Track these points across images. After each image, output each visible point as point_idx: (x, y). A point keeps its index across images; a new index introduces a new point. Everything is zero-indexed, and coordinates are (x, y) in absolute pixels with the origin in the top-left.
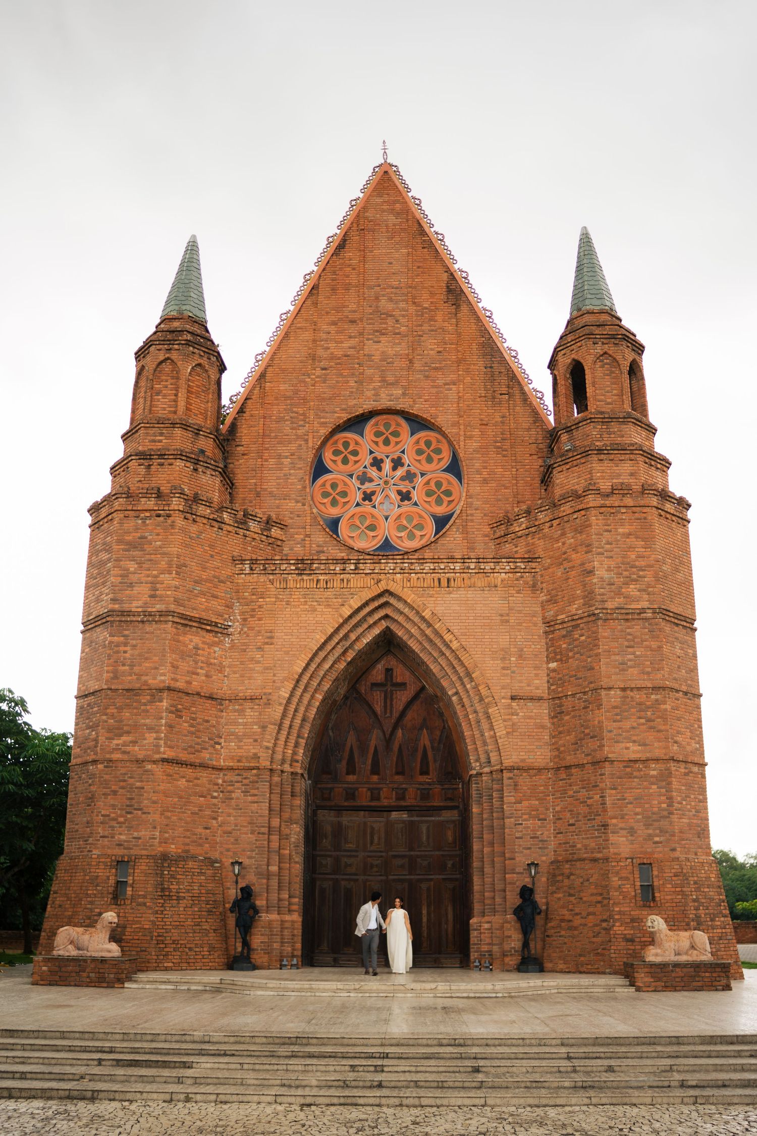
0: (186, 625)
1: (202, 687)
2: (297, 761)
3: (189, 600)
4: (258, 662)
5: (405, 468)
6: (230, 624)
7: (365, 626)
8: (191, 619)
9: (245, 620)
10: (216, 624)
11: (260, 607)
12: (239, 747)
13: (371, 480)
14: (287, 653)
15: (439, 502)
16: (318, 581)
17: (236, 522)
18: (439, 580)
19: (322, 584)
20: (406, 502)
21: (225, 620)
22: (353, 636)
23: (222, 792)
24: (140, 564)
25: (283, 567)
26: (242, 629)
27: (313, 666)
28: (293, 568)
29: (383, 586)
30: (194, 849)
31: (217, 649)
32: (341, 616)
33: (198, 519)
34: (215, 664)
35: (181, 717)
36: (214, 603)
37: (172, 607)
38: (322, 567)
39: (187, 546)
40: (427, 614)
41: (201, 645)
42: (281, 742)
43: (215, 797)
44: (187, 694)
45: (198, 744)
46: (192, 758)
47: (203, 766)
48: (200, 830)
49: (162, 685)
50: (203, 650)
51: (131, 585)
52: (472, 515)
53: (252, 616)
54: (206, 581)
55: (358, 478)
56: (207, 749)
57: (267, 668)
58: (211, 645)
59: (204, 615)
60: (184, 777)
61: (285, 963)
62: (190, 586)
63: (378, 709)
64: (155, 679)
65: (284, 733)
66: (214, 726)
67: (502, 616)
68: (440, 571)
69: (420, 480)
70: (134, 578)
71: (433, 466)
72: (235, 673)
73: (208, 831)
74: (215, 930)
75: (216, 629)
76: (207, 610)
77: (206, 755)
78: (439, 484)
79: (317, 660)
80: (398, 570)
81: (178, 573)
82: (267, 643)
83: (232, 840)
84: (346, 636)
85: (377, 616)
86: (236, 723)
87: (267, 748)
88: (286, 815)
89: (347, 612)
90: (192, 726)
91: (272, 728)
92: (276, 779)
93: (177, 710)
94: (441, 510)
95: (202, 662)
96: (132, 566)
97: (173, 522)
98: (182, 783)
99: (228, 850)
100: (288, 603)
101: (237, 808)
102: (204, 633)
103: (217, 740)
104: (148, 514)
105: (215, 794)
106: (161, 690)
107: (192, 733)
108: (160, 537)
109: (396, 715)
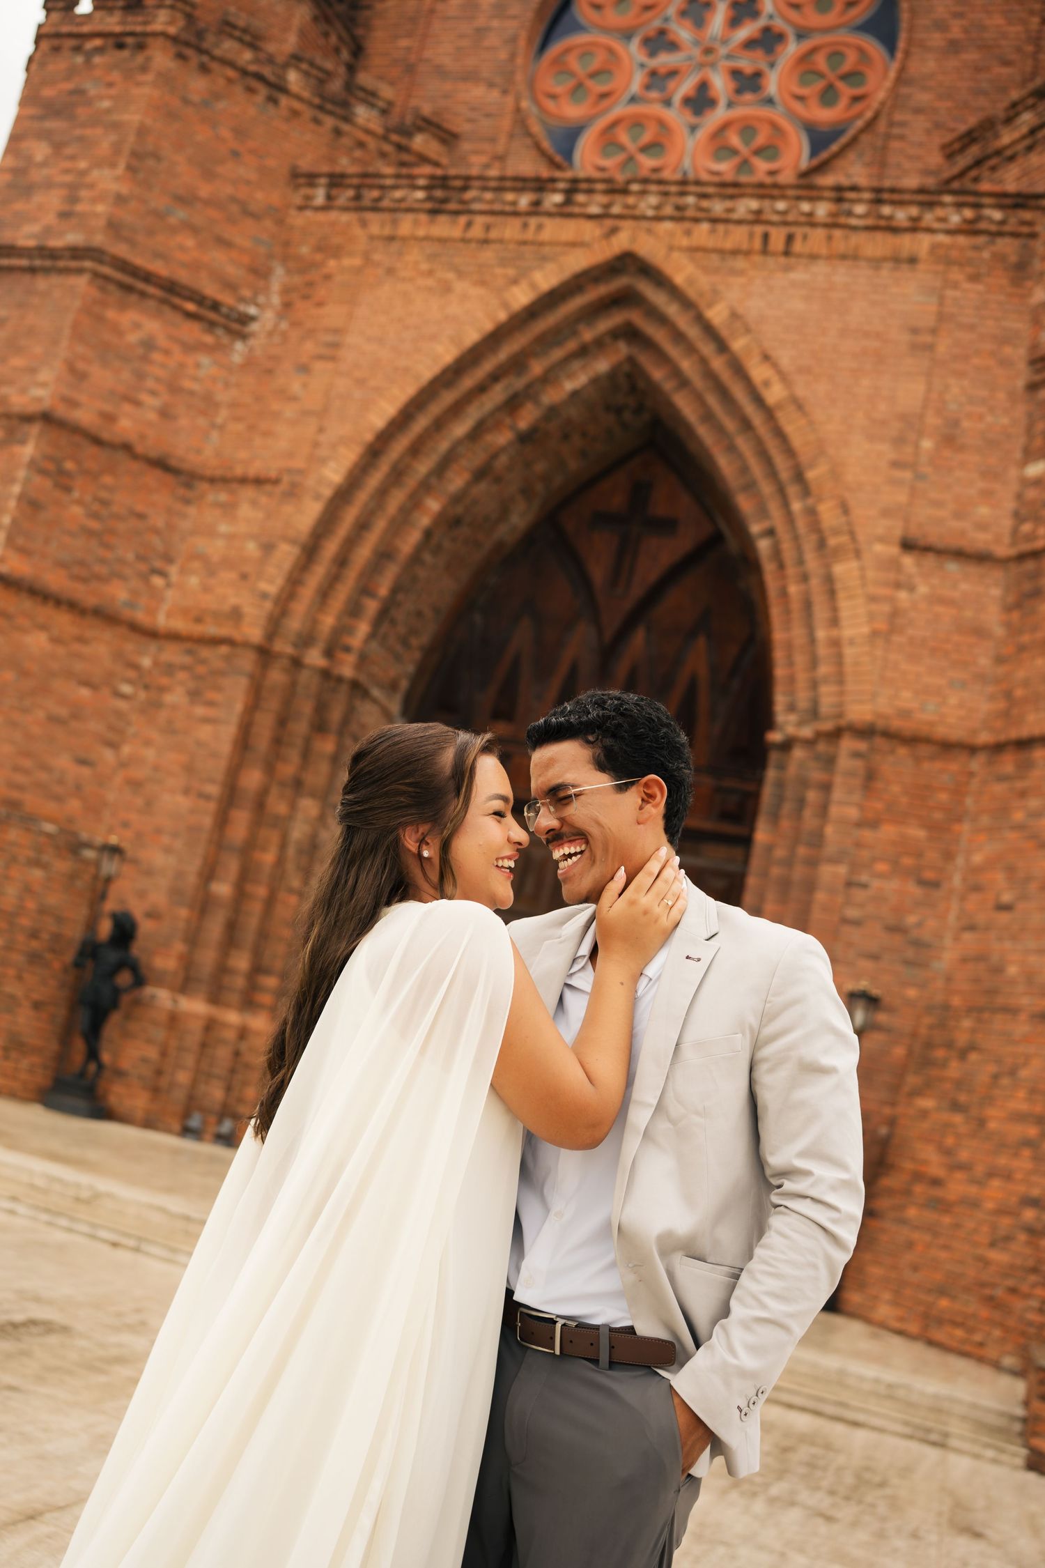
0: (128, 289)
1: (143, 437)
2: (347, 649)
3: (151, 233)
4: (294, 399)
5: (762, 22)
6: (252, 310)
7: (572, 345)
8: (148, 277)
9: (287, 305)
10: (215, 306)
11: (328, 277)
12: (206, 589)
13: (673, 46)
14: (361, 382)
15: (828, 96)
16: (469, 225)
17: (322, 97)
18: (766, 237)
19: (477, 231)
20: (748, 97)
21: (242, 300)
22: (537, 368)
23: (146, 687)
24: (58, 147)
25: (398, 194)
26: (276, 325)
27: (421, 423)
28: (420, 195)
29: (622, 242)
30: (31, 801)
31: (205, 360)
32: (505, 305)
33: (215, 66)
34: (192, 393)
35: (68, 489)
36: (218, 257)
37: (99, 240)
38: (488, 196)
39: (171, 116)
40: (717, 315)
41: (162, 341)
42: (308, 591)
43: (124, 697)
44: (97, 441)
45: (102, 561)
46: (80, 592)
47: (106, 616)
48: (63, 762)
49: (33, 408)
50: (167, 352)
51: (28, 190)
52: (903, 124)
53: (306, 297)
54: (208, 203)
55: (646, 41)
56: (122, 577)
57: (306, 413)
58: (189, 348)
59: (183, 276)
60: (43, 627)
61: (195, 1122)
62: (158, 201)
63: (598, 573)
64: (23, 391)
65: (319, 573)
66: (156, 531)
67: (915, 331)
68: (775, 218)
69: (792, 49)
70: (37, 175)
71: (831, 18)
72: (238, 419)
73: (86, 771)
74: (37, 1006)
75: (212, 315)
76: (195, 266)
77: (119, 593)
78: (836, 56)
79: (435, 409)
80: (668, 210)
81: (130, 168)
82: (320, 357)
83: (139, 801)
84: (517, 364)
85: (605, 324)
86: (211, 533)
87: (264, 596)
88: (288, 769)
89: (521, 297)
90: (95, 516)
91: (287, 554)
92: (277, 676)
93: (62, 472)
94: (824, 115)
95: (158, 380)
96: (40, 150)
97: (148, 59)
98: (37, 642)
99: (126, 825)
100: (390, 271)
101: (170, 729)
102: (178, 318)
103: (158, 564)
104: (98, 42)
105: (126, 689)
106: (28, 419)
107: (90, 533)
108: (113, 92)
109: (637, 591)
